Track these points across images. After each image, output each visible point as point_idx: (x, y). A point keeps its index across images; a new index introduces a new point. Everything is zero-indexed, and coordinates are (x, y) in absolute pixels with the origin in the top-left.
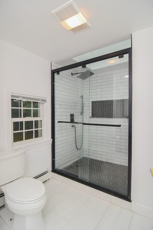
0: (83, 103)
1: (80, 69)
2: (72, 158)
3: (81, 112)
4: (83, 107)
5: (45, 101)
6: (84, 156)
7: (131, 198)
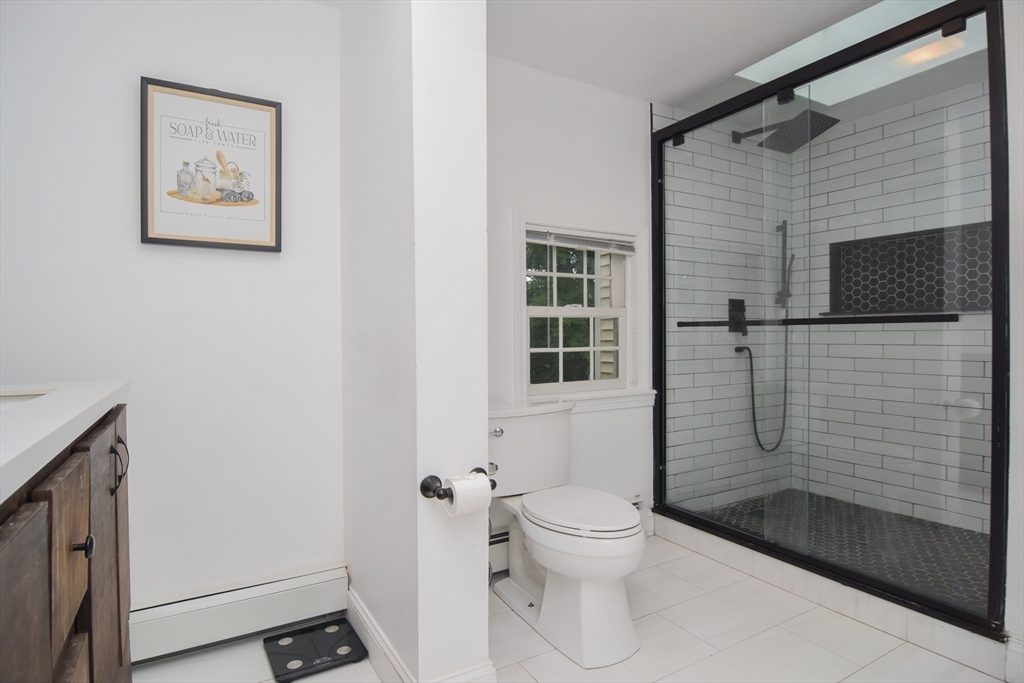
0: (789, 256)
1: (769, 112)
2: (734, 480)
3: (779, 294)
4: (786, 273)
5: (631, 248)
6: (794, 487)
7: (1003, 624)
